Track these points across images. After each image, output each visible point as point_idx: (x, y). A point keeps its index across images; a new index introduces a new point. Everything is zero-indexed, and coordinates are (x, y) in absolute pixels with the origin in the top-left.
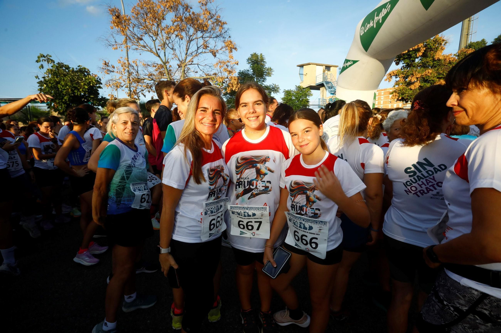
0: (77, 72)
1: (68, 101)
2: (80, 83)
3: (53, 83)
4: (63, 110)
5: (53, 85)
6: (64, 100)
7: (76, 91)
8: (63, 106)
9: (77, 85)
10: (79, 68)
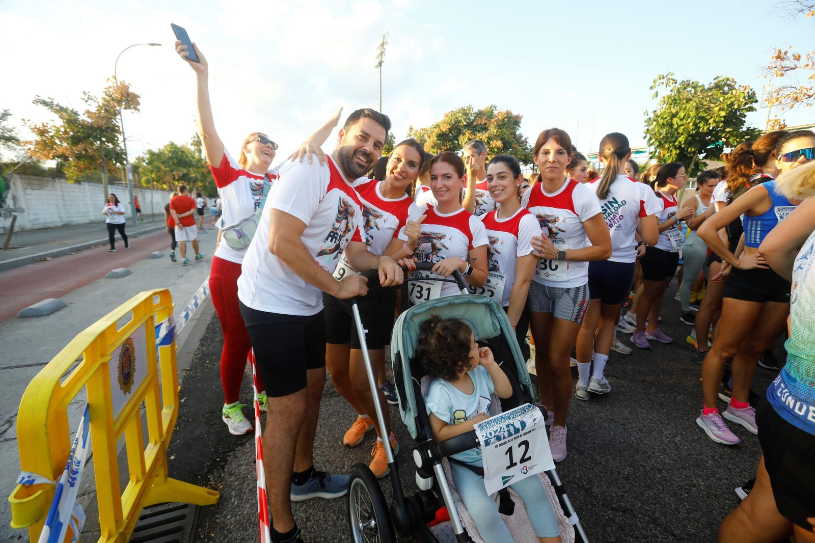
0: (710, 89)
1: (683, 144)
2: (713, 108)
3: (666, 118)
4: (673, 159)
5: (665, 120)
6: (677, 143)
7: (701, 125)
8: (674, 152)
9: (706, 113)
10: (716, 81)
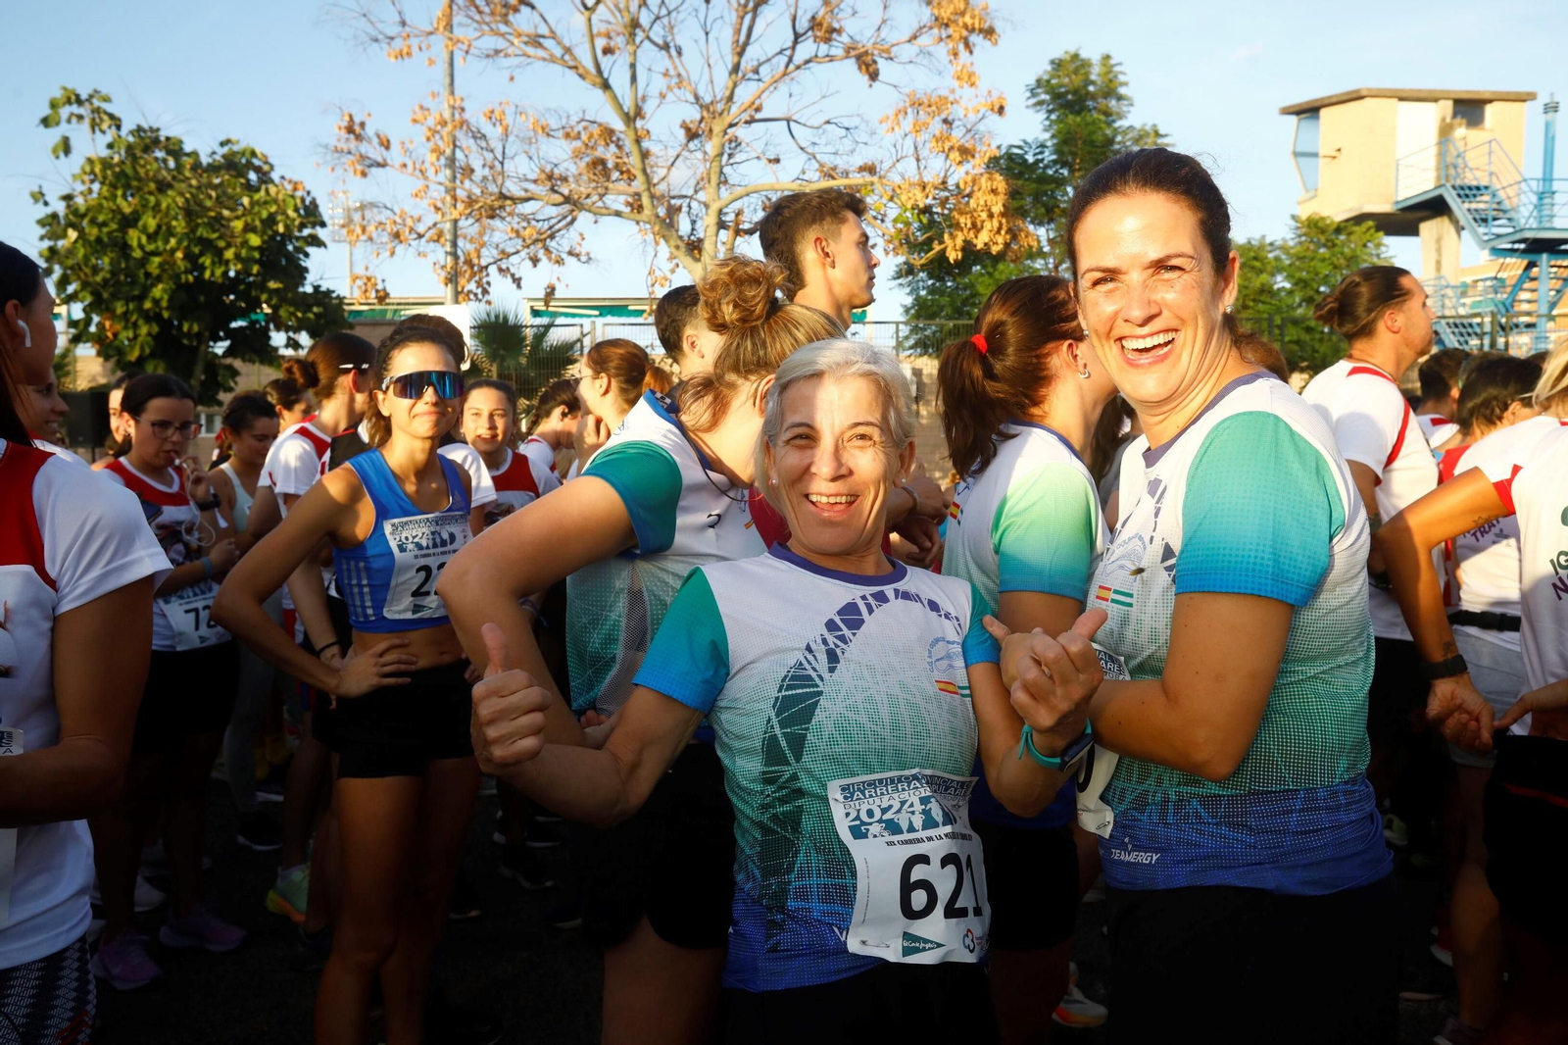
0: (213, 168)
1: (167, 308)
2: (229, 220)
3: (104, 224)
4: (142, 349)
5: (105, 230)
6: (148, 305)
7: (207, 261)
8: (144, 330)
9: (214, 231)
10: (225, 150)
